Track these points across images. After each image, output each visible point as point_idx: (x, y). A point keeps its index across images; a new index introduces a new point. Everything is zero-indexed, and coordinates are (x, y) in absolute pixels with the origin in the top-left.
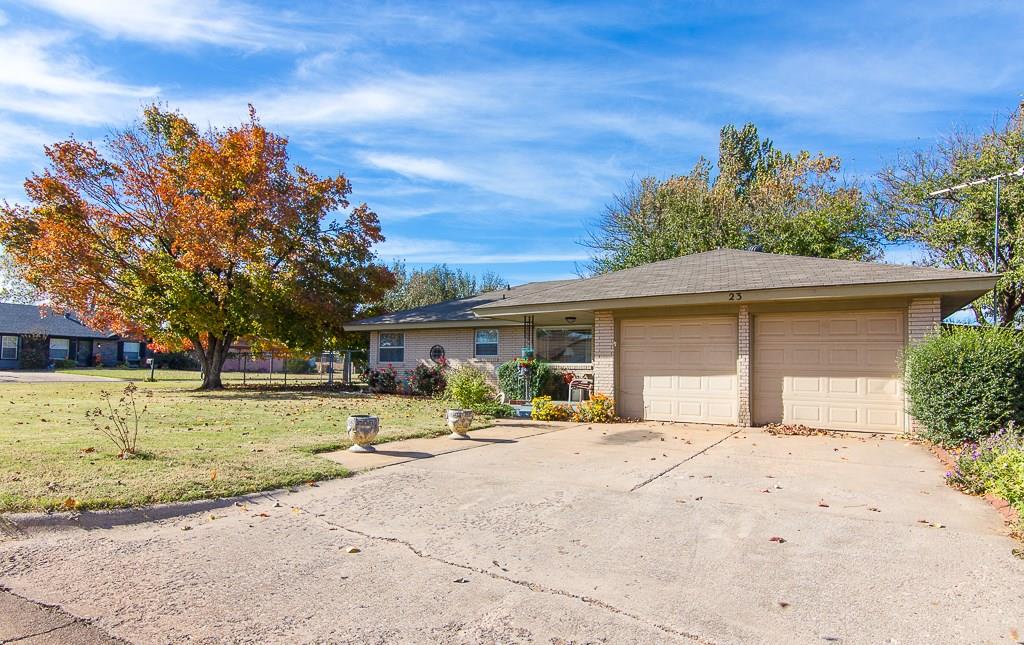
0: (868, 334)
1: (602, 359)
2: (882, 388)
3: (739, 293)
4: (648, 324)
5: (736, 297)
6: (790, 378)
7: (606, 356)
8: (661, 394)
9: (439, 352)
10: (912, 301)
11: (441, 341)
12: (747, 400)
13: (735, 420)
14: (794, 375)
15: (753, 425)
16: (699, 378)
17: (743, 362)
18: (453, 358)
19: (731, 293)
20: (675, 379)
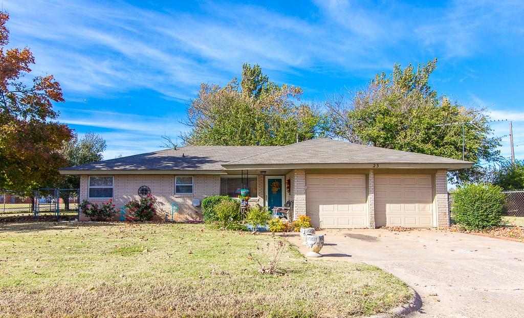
0: (419, 185)
1: (299, 196)
2: (424, 208)
3: (378, 164)
4: (321, 177)
5: (376, 166)
6: (389, 205)
7: (302, 194)
8: (328, 214)
9: (146, 190)
10: (437, 171)
11: (147, 184)
12: (374, 216)
13: (368, 225)
14: (390, 203)
15: (377, 228)
16: (347, 205)
17: (371, 197)
18: (159, 195)
19: (374, 164)
20: (336, 206)
